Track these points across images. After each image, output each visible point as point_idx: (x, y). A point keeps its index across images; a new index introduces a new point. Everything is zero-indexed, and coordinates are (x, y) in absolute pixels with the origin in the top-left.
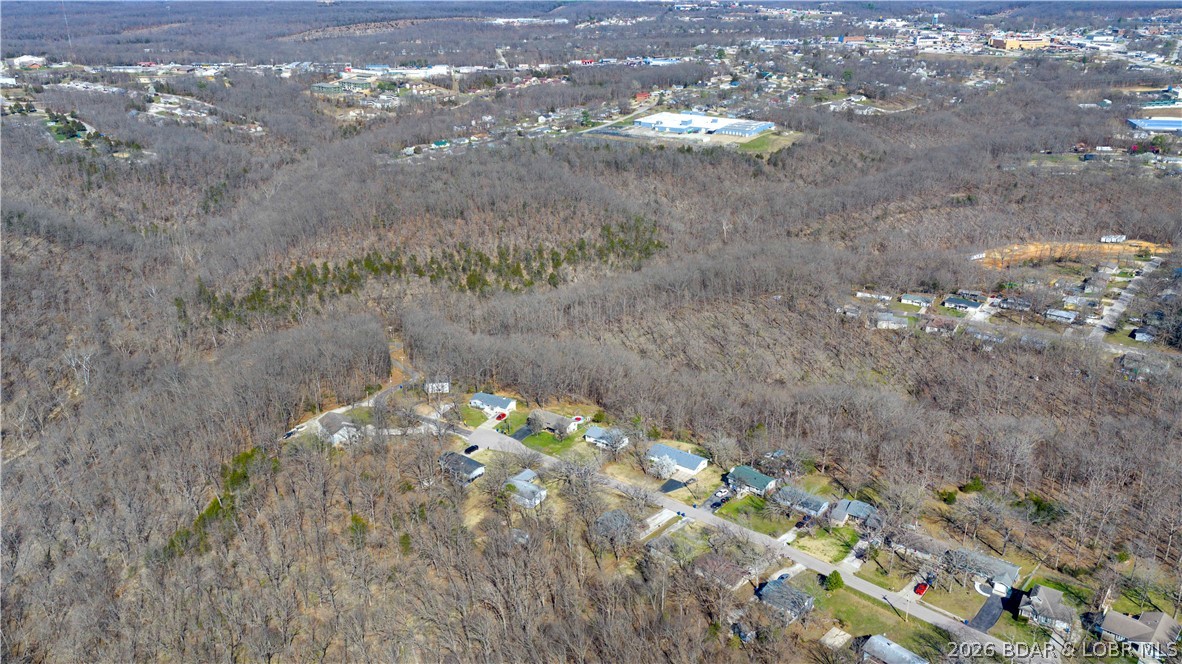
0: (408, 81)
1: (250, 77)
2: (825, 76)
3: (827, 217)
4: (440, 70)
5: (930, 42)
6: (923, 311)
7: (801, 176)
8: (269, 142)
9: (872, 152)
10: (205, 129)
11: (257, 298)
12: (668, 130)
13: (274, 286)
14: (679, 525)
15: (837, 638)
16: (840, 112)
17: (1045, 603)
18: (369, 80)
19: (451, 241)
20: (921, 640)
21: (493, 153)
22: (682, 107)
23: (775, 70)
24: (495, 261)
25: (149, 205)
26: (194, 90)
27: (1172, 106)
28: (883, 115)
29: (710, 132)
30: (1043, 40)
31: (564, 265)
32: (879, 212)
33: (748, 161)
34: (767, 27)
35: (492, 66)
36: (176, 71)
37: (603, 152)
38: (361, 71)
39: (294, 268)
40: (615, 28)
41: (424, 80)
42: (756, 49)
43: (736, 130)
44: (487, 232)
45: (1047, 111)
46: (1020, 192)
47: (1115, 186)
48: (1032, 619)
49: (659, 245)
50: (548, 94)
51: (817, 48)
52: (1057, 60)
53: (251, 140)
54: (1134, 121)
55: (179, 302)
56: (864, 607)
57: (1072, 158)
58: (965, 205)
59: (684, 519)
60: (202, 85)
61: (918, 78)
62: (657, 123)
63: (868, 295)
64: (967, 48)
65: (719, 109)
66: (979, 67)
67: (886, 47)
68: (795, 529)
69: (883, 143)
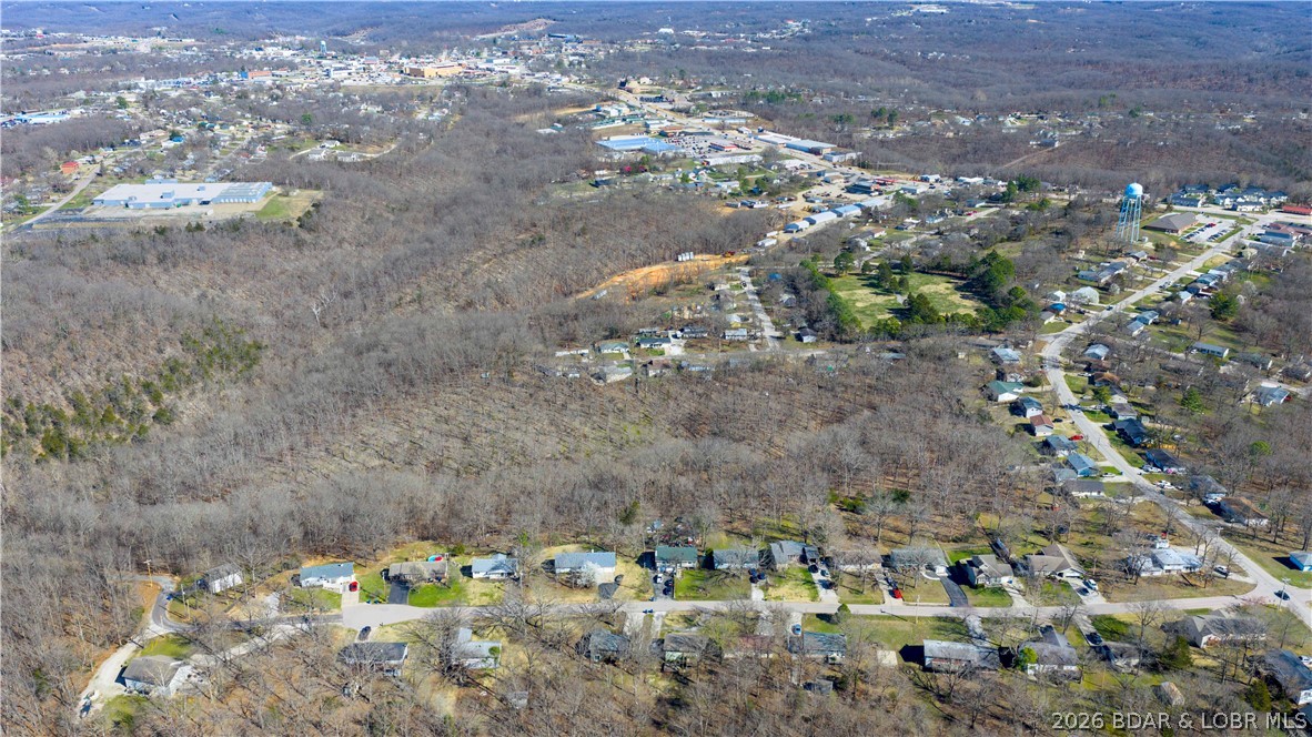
2: (273, 121)
5: (344, 73)
6: (628, 357)
7: (345, 240)
9: (393, 202)
12: (147, 206)
14: (657, 623)
15: (891, 658)
17: (989, 567)
20: (942, 631)
22: (138, 176)
23: (211, 119)
24: (69, 412)
27: (615, 125)
28: (372, 160)
29: (206, 203)
30: (451, 66)
31: (165, 396)
34: (132, 63)
42: (154, 93)
43: (236, 196)
48: (986, 583)
49: (257, 347)
52: (481, 86)
54: (599, 142)
56: (877, 625)
57: (585, 184)
61: (370, 115)
62: (131, 198)
63: (566, 353)
64: (386, 78)
65: (188, 173)
66: (411, 97)
67: (301, 81)
68: (753, 585)
69: (396, 190)
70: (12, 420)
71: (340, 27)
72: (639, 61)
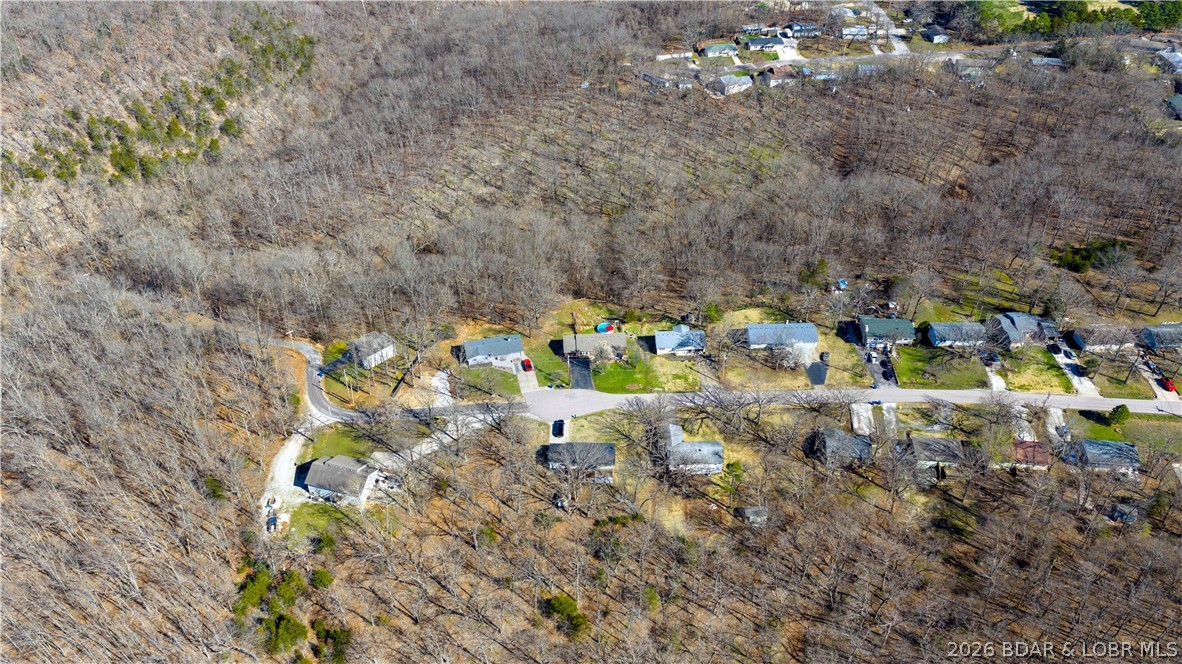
14: (890, 417)
44: (87, 84)
59: (885, 407)
63: (669, 56)
68: (988, 369)
70: (74, 134)
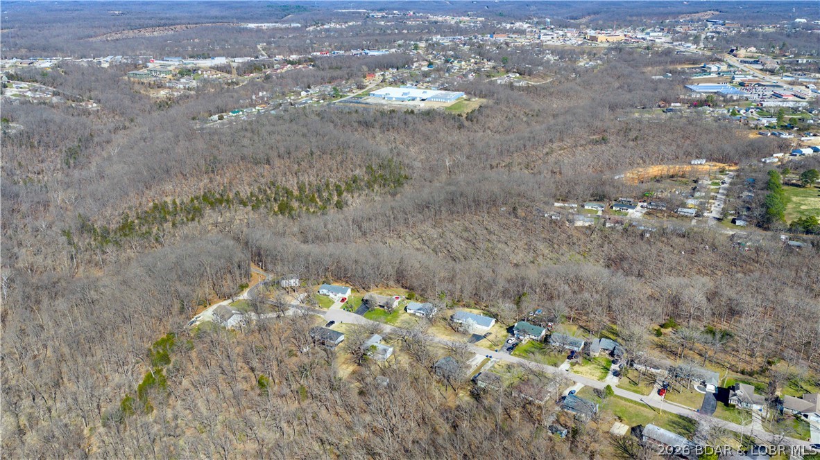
0: (199, 68)
1: (79, 68)
2: (489, 60)
3: (515, 155)
4: (221, 61)
5: (549, 38)
6: (600, 213)
7: (489, 128)
8: (104, 114)
9: (531, 110)
10: (53, 106)
11: (126, 228)
12: (394, 99)
13: (138, 218)
14: (489, 364)
15: (621, 429)
16: (505, 85)
17: (745, 394)
18: (169, 68)
19: (263, 181)
20: (674, 425)
21: (278, 118)
22: (400, 83)
23: (456, 57)
24: (296, 193)
25: (23, 163)
26: (38, 78)
27: (709, 76)
28: (533, 86)
29: (423, 100)
30: (619, 36)
31: (345, 194)
32: (547, 150)
33: (454, 118)
34: (440, 29)
35: (257, 57)
36: (20, 65)
37: (354, 115)
38: (162, 62)
39: (151, 204)
40: (336, 30)
41: (210, 68)
42: (437, 43)
43: (441, 98)
44: (288, 173)
45: (634, 81)
46: (633, 134)
47: (691, 128)
48: (737, 405)
49: (406, 178)
50: (304, 76)
51: (478, 42)
52: (631, 48)
53: (89, 114)
54: (689, 86)
55: (66, 233)
56: (630, 407)
57: (659, 111)
58: (601, 143)
59: (492, 360)
60: (44, 74)
61: (548, 61)
62: (386, 94)
63: (562, 204)
64: (573, 41)
65: (425, 84)
66: (583, 53)
67: (521, 41)
68: (568, 360)
69: (536, 104)
70: (269, 192)
71: (575, 14)
72: (760, 38)
